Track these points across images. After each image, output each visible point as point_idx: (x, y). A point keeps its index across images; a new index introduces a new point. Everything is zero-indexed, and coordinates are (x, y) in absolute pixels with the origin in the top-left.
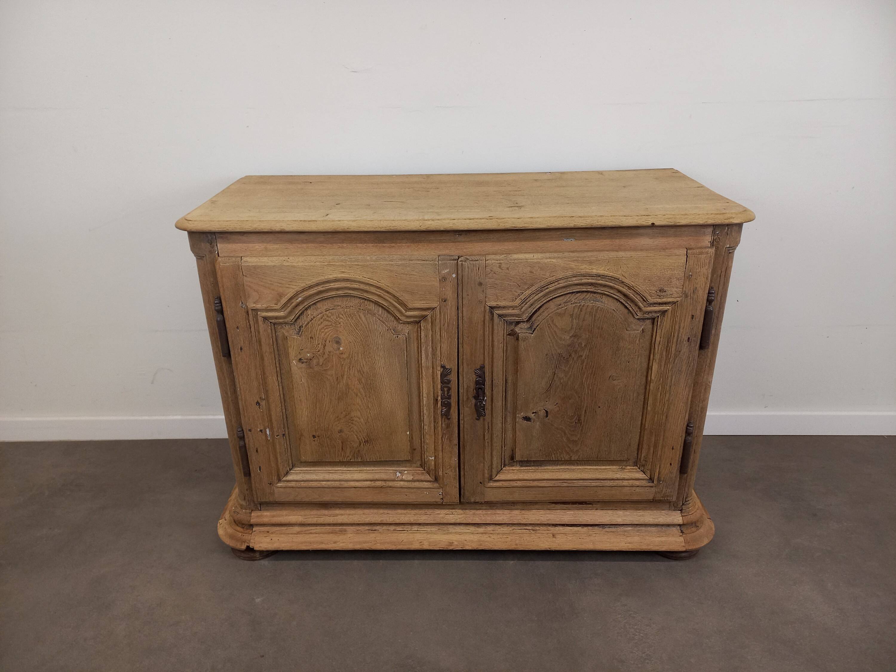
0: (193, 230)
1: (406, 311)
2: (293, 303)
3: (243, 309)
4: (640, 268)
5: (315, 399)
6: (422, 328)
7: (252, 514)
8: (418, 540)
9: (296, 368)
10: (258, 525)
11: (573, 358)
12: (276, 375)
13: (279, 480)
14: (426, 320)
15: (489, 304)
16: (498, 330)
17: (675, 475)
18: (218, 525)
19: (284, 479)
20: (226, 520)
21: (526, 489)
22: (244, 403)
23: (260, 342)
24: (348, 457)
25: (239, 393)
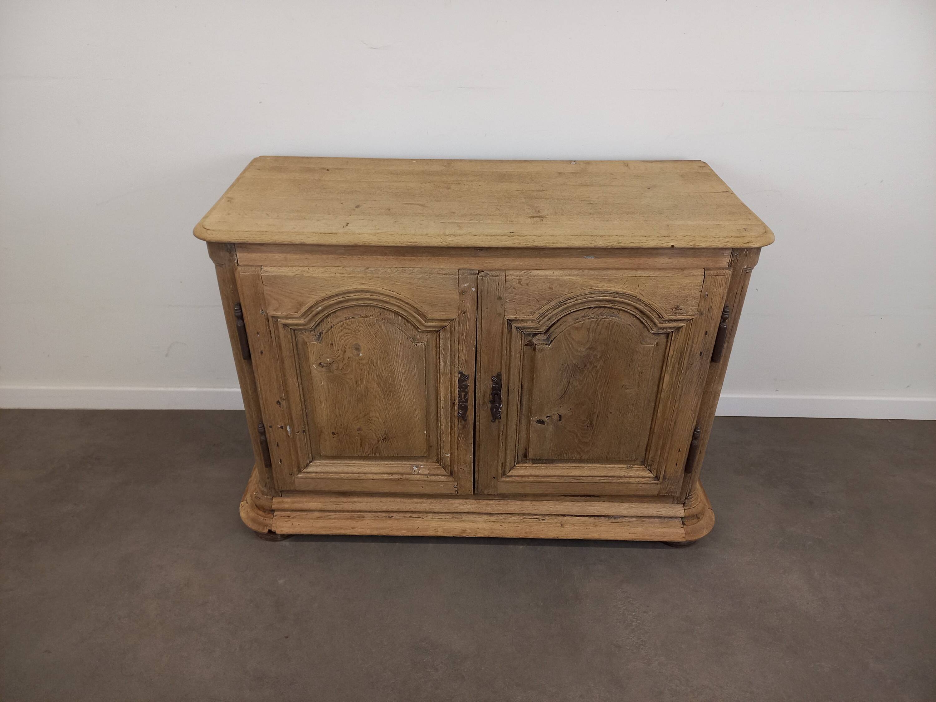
0: (212, 241)
1: (425, 321)
2: (313, 311)
3: (264, 316)
4: (658, 287)
5: (335, 400)
6: (441, 337)
7: (274, 500)
8: (432, 527)
9: (316, 372)
10: (278, 510)
11: (588, 369)
12: (296, 377)
13: (300, 471)
14: (445, 330)
15: (508, 318)
16: (516, 341)
17: (680, 474)
18: (240, 507)
19: (305, 470)
20: (247, 503)
21: (538, 484)
22: (264, 402)
23: (280, 347)
24: (367, 452)
25: (259, 393)
